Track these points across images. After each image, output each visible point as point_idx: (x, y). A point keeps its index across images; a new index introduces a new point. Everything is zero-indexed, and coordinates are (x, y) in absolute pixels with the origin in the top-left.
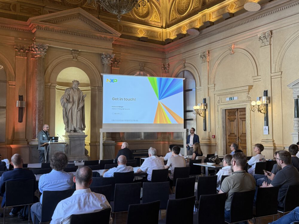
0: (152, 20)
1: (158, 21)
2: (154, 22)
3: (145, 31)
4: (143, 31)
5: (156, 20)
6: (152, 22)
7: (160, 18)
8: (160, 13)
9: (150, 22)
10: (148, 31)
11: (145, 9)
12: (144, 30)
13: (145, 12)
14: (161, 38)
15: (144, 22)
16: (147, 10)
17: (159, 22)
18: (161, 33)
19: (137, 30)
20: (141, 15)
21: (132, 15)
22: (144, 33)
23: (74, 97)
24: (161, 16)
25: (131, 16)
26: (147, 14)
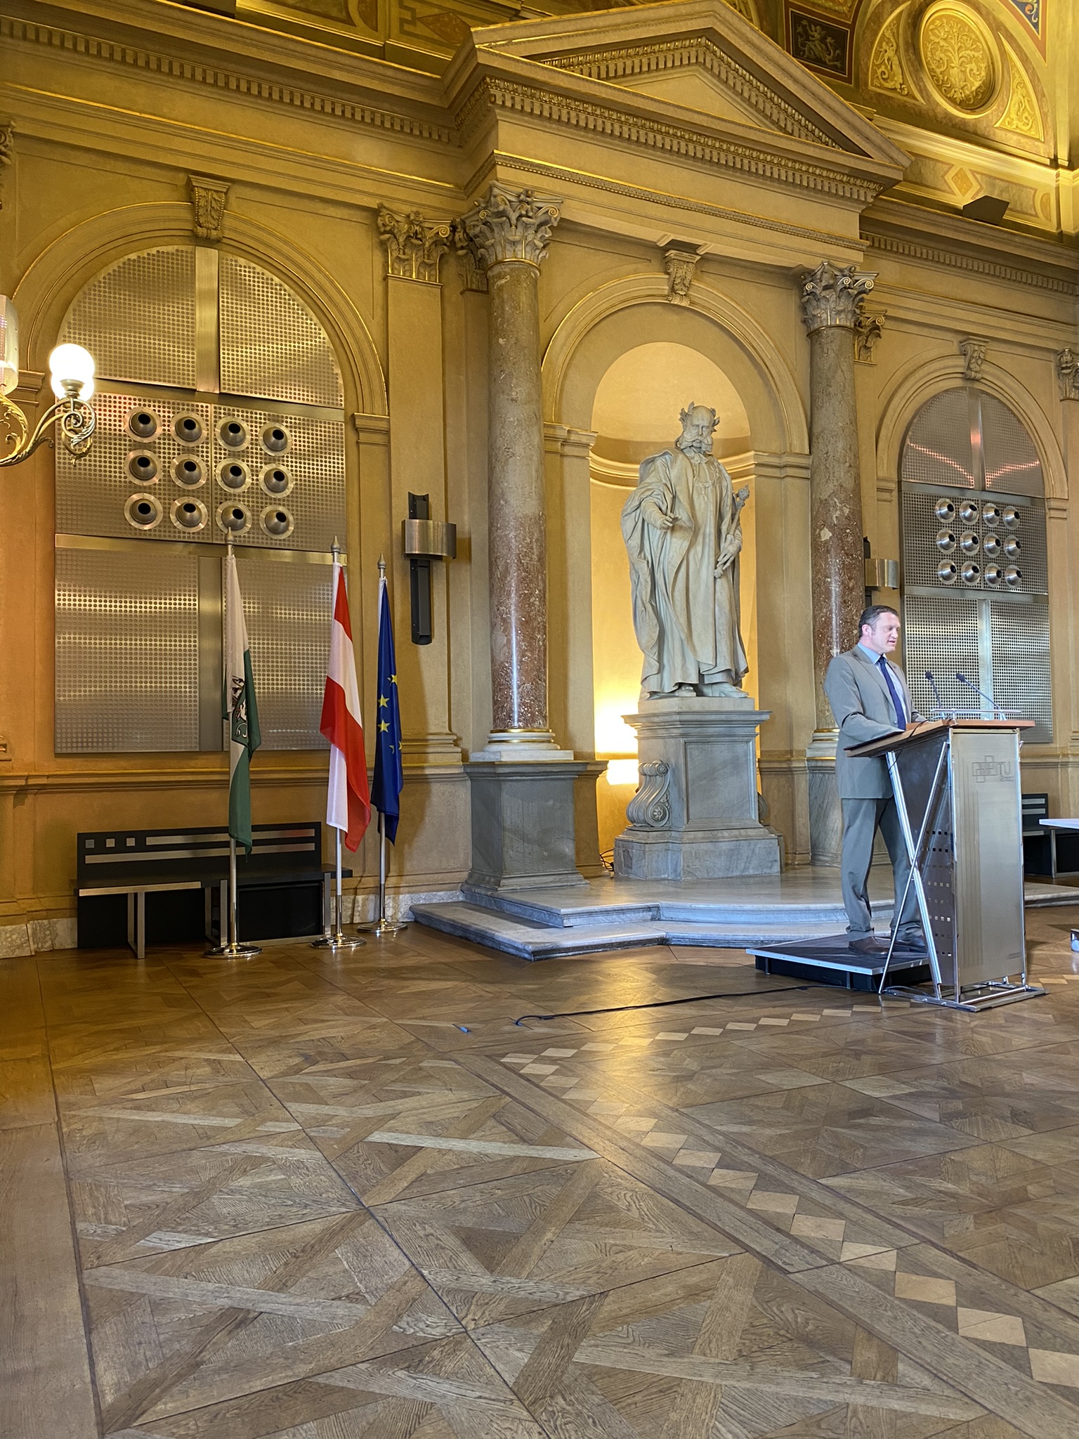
0: (1009, 127)
1: (1032, 133)
2: (1015, 137)
3: (978, 176)
4: (970, 176)
5: (1026, 128)
6: (1009, 135)
7: (1044, 116)
8: (1040, 95)
9: (1000, 136)
10: (992, 178)
11: (973, 66)
12: (973, 172)
13: (977, 84)
14: (1048, 218)
15: (976, 134)
16: (983, 74)
17: (1038, 140)
18: (1048, 194)
19: (946, 172)
20: (958, 96)
21: (921, 92)
22: (976, 187)
23: (695, 497)
24: (1045, 110)
25: (914, 98)
26: (985, 96)
